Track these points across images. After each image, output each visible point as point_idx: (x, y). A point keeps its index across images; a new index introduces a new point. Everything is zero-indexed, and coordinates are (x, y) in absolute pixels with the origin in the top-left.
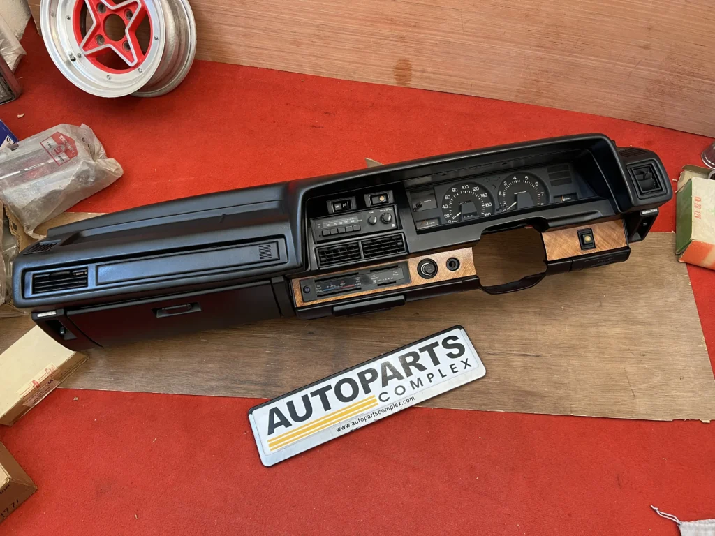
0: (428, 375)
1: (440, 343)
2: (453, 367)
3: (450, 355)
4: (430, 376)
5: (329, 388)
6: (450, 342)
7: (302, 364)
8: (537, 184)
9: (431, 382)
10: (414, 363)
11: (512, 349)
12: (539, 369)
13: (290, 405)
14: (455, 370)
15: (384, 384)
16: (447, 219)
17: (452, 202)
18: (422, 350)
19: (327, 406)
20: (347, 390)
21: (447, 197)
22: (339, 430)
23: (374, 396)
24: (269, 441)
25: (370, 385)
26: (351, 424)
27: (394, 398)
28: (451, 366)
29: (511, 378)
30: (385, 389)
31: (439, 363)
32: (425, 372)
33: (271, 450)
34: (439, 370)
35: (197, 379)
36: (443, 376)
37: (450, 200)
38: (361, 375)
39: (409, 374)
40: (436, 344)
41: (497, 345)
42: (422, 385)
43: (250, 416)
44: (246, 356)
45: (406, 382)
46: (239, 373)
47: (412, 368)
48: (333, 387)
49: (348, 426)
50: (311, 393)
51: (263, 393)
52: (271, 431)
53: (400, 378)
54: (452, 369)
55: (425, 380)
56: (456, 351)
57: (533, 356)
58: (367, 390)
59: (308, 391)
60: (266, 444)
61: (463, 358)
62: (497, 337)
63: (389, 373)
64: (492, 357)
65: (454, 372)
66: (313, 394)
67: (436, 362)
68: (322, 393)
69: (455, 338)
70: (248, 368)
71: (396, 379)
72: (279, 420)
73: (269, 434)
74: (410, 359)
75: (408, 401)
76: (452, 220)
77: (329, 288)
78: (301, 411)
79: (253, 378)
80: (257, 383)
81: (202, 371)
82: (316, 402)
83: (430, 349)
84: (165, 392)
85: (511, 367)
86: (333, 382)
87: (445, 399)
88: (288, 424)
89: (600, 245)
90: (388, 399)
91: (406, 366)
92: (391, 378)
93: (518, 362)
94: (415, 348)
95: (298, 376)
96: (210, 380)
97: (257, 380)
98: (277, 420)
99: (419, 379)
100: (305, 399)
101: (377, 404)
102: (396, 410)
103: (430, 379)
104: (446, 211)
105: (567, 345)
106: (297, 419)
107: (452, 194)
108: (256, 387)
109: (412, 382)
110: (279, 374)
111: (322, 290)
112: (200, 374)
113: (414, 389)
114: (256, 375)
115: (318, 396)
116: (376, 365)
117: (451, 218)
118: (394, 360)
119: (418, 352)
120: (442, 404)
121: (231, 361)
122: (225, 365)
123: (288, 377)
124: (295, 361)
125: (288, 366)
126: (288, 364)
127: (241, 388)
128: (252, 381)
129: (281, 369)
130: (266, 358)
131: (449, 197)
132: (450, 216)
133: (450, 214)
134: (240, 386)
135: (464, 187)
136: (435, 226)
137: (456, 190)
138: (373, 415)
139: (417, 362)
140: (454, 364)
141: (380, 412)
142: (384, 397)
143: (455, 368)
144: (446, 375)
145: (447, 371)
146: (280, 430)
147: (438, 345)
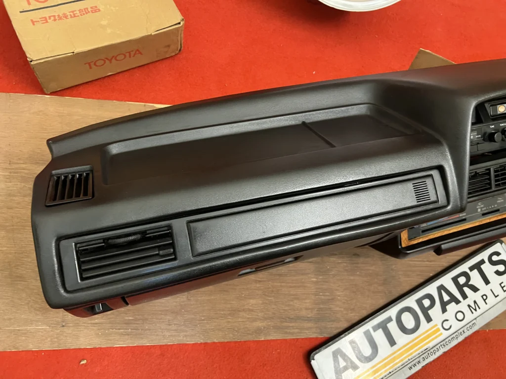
0: (482, 296)
1: (486, 260)
2: (503, 285)
3: (497, 273)
4: (485, 297)
5: (389, 319)
6: (495, 258)
7: (354, 292)
9: (486, 304)
10: (466, 284)
13: (353, 344)
14: (505, 289)
15: (444, 310)
18: (471, 269)
19: (392, 342)
20: (408, 320)
22: (410, 368)
23: (436, 325)
25: (430, 312)
26: (421, 360)
27: (456, 325)
28: (500, 284)
30: (446, 316)
31: (490, 283)
32: (479, 293)
34: (491, 290)
35: (240, 320)
36: (496, 297)
38: (419, 302)
39: (465, 296)
40: (482, 262)
42: (479, 308)
43: (313, 362)
44: (291, 287)
45: (463, 306)
46: (286, 308)
47: (466, 289)
48: (394, 318)
49: (418, 362)
50: (373, 328)
51: (319, 331)
53: (457, 302)
54: (502, 288)
55: (480, 302)
56: (502, 268)
58: (429, 319)
59: (369, 326)
63: (446, 298)
65: (504, 291)
66: (375, 329)
67: (487, 282)
68: (384, 326)
69: (498, 254)
70: (295, 301)
71: (453, 303)
72: (345, 364)
74: (462, 280)
75: (471, 327)
78: (367, 351)
79: (304, 313)
80: (309, 320)
81: (243, 310)
82: (379, 337)
83: (478, 267)
84: (202, 341)
86: (393, 312)
88: (355, 367)
90: (451, 327)
91: (460, 287)
92: (449, 302)
94: (464, 267)
95: (352, 307)
96: (255, 320)
98: (342, 364)
99: (475, 302)
100: (367, 335)
101: (441, 334)
103: (485, 300)
106: (364, 359)
108: (310, 325)
109: (469, 306)
110: (332, 306)
112: (242, 314)
113: (472, 313)
114: (307, 309)
115: (381, 330)
118: (447, 281)
119: (468, 271)
121: (275, 294)
122: (269, 300)
123: (342, 309)
124: (345, 289)
125: (339, 296)
126: (339, 294)
127: (292, 327)
128: (303, 317)
129: (332, 299)
130: (313, 288)
134: (291, 325)
138: (441, 347)
139: (470, 283)
140: (502, 283)
141: (447, 343)
142: (446, 325)
143: (504, 286)
144: (498, 296)
145: (498, 291)
146: (349, 375)
147: (484, 262)
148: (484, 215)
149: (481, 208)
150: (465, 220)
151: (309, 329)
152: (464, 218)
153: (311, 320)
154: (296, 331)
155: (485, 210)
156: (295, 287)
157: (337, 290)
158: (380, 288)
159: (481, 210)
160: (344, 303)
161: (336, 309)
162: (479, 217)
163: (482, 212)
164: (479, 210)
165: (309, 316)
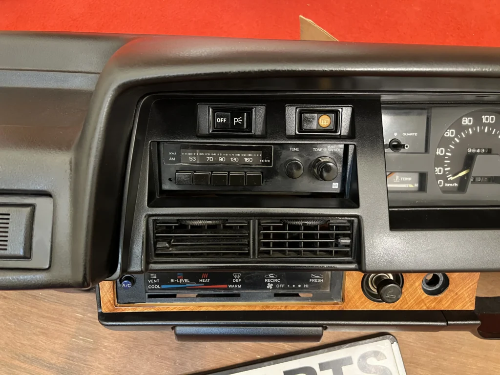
1: (355, 361)
6: (372, 361)
16: (438, 177)
17: (456, 144)
21: (449, 133)
37: (453, 139)
46: (26, 342)
70: (41, 337)
76: (446, 181)
77: (175, 283)
79: (46, 356)
94: (313, 361)
104: (439, 161)
107: (460, 128)
111: (160, 284)
117: (444, 177)
121: (19, 319)
122: (7, 325)
124: (117, 341)
125: (105, 347)
126: (106, 344)
127: (24, 369)
128: (44, 361)
129: (94, 349)
130: (73, 326)
131: (452, 133)
132: (445, 171)
133: (444, 168)
134: (24, 366)
135: (487, 119)
136: (411, 186)
137: (470, 121)
147: (352, 363)
148: (276, 295)
149: (274, 284)
150: (238, 295)
152: (235, 292)
153: (53, 368)
155: (281, 288)
156: (47, 317)
157: (105, 338)
158: (172, 354)
159: (274, 287)
160: (110, 358)
161: (93, 364)
162: (269, 298)
163: (276, 291)
164: (270, 286)
165: (52, 362)
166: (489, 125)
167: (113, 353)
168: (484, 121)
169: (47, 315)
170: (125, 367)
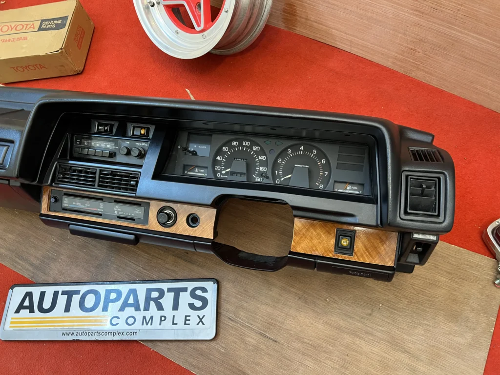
0: (161, 317)
1: (189, 290)
2: (188, 318)
3: (192, 306)
4: (163, 319)
6: (199, 292)
7: (72, 262)
8: (324, 161)
9: (160, 324)
10: (156, 300)
11: (253, 323)
12: (269, 354)
13: (43, 294)
14: (187, 322)
15: (122, 309)
16: (216, 172)
17: (228, 155)
18: (170, 290)
19: (67, 309)
21: (225, 149)
22: (63, 334)
23: (107, 317)
24: (12, 319)
25: (110, 305)
26: (75, 334)
27: (121, 326)
28: (186, 316)
29: (238, 353)
30: (120, 314)
31: (177, 310)
32: (161, 313)
33: (10, 327)
34: (174, 316)
36: (173, 324)
37: (227, 152)
38: (108, 292)
39: (147, 308)
40: (185, 290)
41: (242, 313)
42: (151, 324)
43: (10, 290)
44: (37, 238)
45: (139, 315)
46: (25, 250)
49: (72, 334)
50: (63, 291)
51: (32, 275)
52: (17, 311)
53: (138, 309)
54: (186, 320)
55: (156, 320)
56: (198, 304)
57: (270, 339)
59: (61, 289)
60: (9, 320)
61: (201, 313)
62: (246, 305)
63: (131, 301)
64: (231, 323)
65: (185, 324)
66: (64, 293)
67: (176, 307)
68: (70, 294)
69: (204, 290)
70: (33, 248)
71: (133, 308)
72: (28, 304)
73: (15, 313)
74: (155, 295)
75: (131, 334)
76: (221, 174)
77: (75, 204)
78: (47, 305)
79: (32, 259)
80: (32, 265)
82: (62, 300)
83: (177, 292)
85: (243, 341)
86: (83, 289)
87: (167, 346)
88: (32, 311)
89: (359, 254)
90: (117, 324)
91: (148, 299)
92: (131, 305)
93: (252, 339)
94: (165, 286)
96: (3, 248)
97: (34, 262)
98: (26, 303)
99: (152, 317)
100: (56, 294)
102: (117, 338)
103: (161, 320)
104: (218, 163)
105: (311, 343)
106: (41, 310)
107: (231, 147)
108: (30, 268)
109: (144, 318)
110: (51, 263)
111: (68, 204)
113: (143, 324)
114: (35, 257)
115: (66, 296)
116: (125, 288)
117: (220, 172)
118: (141, 289)
119: (166, 291)
120: (161, 350)
121: (25, 238)
122: (19, 240)
123: (56, 269)
124: (67, 257)
125: (61, 259)
128: (30, 261)
129: (55, 259)
130: (49, 246)
131: (227, 149)
132: (221, 169)
133: (221, 167)
134: (20, 262)
135: (245, 143)
136: (203, 175)
137: (236, 144)
138: (96, 334)
139: (159, 301)
140: (190, 316)
141: (103, 334)
142: (115, 321)
143: (189, 320)
144: (177, 324)
145: (180, 320)
146: (25, 313)
147: (186, 291)
148: (119, 217)
149: (118, 211)
151: (27, 270)
152: (100, 213)
153: (33, 265)
154: (20, 267)
155: (121, 214)
158: (93, 269)
159: (118, 213)
160: (61, 266)
161: (52, 267)
163: (118, 215)
164: (116, 212)
166: (246, 146)
167: (64, 263)
168: (244, 144)
169: (39, 238)
170: (67, 271)
